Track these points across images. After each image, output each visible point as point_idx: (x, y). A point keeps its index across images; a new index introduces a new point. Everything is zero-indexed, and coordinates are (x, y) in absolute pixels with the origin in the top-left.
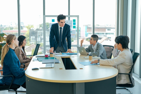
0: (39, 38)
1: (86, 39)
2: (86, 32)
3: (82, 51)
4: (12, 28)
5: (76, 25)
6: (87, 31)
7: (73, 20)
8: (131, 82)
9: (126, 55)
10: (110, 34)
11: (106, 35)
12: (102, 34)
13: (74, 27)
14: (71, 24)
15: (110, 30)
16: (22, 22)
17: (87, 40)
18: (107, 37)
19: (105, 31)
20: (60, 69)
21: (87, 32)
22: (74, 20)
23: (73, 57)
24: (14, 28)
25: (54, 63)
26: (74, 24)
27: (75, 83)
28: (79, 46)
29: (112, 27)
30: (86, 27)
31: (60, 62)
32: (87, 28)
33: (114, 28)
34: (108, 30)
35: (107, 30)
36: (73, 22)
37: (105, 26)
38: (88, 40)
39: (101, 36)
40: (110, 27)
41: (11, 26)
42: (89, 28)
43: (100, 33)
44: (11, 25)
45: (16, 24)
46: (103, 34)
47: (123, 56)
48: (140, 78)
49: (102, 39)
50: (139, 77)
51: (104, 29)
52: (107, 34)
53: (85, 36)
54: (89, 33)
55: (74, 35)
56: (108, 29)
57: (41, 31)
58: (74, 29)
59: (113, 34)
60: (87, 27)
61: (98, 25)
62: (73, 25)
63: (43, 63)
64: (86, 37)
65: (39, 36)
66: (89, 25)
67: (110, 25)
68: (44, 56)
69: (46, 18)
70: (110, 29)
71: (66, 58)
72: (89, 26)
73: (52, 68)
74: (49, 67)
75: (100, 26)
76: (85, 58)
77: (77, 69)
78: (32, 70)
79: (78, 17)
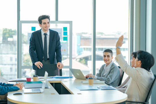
1: (78, 60)
2: (78, 45)
3: (78, 74)
5: (68, 36)
6: (81, 45)
7: (64, 28)
13: (65, 39)
14: (60, 33)
17: (80, 61)
20: (52, 94)
21: (81, 47)
23: (66, 81)
26: (65, 34)
30: (79, 37)
31: (49, 87)
32: (81, 39)
36: (63, 31)
38: (82, 61)
42: (84, 39)
53: (77, 55)
54: (84, 48)
60: (81, 36)
61: (102, 34)
62: (63, 36)
63: (26, 88)
64: (79, 55)
66: (84, 33)
68: (26, 80)
69: (23, 25)
72: (84, 35)
73: (40, 93)
74: (36, 92)
75: (106, 35)
76: (83, 83)
77: (73, 94)
78: (14, 94)
79: (70, 23)
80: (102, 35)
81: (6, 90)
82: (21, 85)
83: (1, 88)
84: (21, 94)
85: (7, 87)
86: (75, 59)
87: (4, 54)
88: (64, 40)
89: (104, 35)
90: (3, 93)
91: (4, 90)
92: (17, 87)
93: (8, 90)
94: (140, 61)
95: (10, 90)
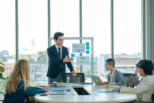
0: (32, 75)
1: (105, 76)
5: (90, 50)
7: (86, 43)
14: (83, 48)
20: (72, 95)
22: (88, 44)
23: (87, 86)
26: (88, 48)
31: (71, 90)
36: (86, 46)
43: (128, 67)
53: (104, 72)
55: (87, 62)
57: (35, 64)
58: (88, 54)
60: (107, 57)
62: (86, 50)
64: (106, 73)
65: (33, 71)
71: (78, 88)
73: (63, 94)
75: (128, 56)
76: (101, 87)
77: (91, 95)
78: (40, 95)
79: (92, 39)
80: (125, 56)
81: (35, 92)
82: (47, 88)
83: (30, 90)
84: (47, 95)
85: (36, 90)
86: (103, 76)
87: (44, 72)
88: (86, 53)
89: (126, 56)
90: (32, 95)
91: (32, 92)
92: (44, 90)
93: (36, 92)
94: (142, 69)
95: (38, 92)
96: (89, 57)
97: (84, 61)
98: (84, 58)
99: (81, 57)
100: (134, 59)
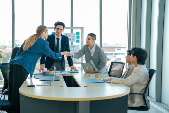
3: (87, 68)
4: (5, 47)
5: (80, 39)
8: (146, 104)
9: (141, 72)
10: (120, 54)
11: (115, 56)
12: (110, 54)
14: (74, 37)
15: (120, 50)
16: (16, 40)
18: (116, 58)
19: (114, 51)
20: (60, 86)
22: (78, 33)
23: (76, 75)
24: (8, 46)
25: (54, 80)
26: (78, 37)
27: (78, 102)
28: (84, 63)
29: (122, 46)
31: (60, 80)
33: (125, 48)
34: (118, 50)
35: (116, 49)
36: (76, 35)
37: (114, 45)
39: (110, 57)
40: (120, 46)
41: (4, 45)
43: (108, 53)
44: (5, 43)
45: (10, 42)
46: (112, 54)
47: (138, 73)
48: (156, 102)
49: (110, 60)
50: (155, 100)
51: (113, 48)
52: (116, 54)
55: (77, 50)
56: (118, 48)
59: (123, 54)
62: (76, 39)
63: (40, 81)
67: (120, 44)
70: (120, 48)
71: (68, 76)
73: (51, 85)
74: (47, 84)
75: (109, 45)
76: (90, 76)
77: (80, 87)
79: (82, 29)
80: (106, 45)
84: (34, 86)
88: (77, 42)
94: (135, 57)
96: (79, 45)
97: (74, 49)
98: (75, 47)
99: (72, 45)
100: (113, 47)
